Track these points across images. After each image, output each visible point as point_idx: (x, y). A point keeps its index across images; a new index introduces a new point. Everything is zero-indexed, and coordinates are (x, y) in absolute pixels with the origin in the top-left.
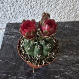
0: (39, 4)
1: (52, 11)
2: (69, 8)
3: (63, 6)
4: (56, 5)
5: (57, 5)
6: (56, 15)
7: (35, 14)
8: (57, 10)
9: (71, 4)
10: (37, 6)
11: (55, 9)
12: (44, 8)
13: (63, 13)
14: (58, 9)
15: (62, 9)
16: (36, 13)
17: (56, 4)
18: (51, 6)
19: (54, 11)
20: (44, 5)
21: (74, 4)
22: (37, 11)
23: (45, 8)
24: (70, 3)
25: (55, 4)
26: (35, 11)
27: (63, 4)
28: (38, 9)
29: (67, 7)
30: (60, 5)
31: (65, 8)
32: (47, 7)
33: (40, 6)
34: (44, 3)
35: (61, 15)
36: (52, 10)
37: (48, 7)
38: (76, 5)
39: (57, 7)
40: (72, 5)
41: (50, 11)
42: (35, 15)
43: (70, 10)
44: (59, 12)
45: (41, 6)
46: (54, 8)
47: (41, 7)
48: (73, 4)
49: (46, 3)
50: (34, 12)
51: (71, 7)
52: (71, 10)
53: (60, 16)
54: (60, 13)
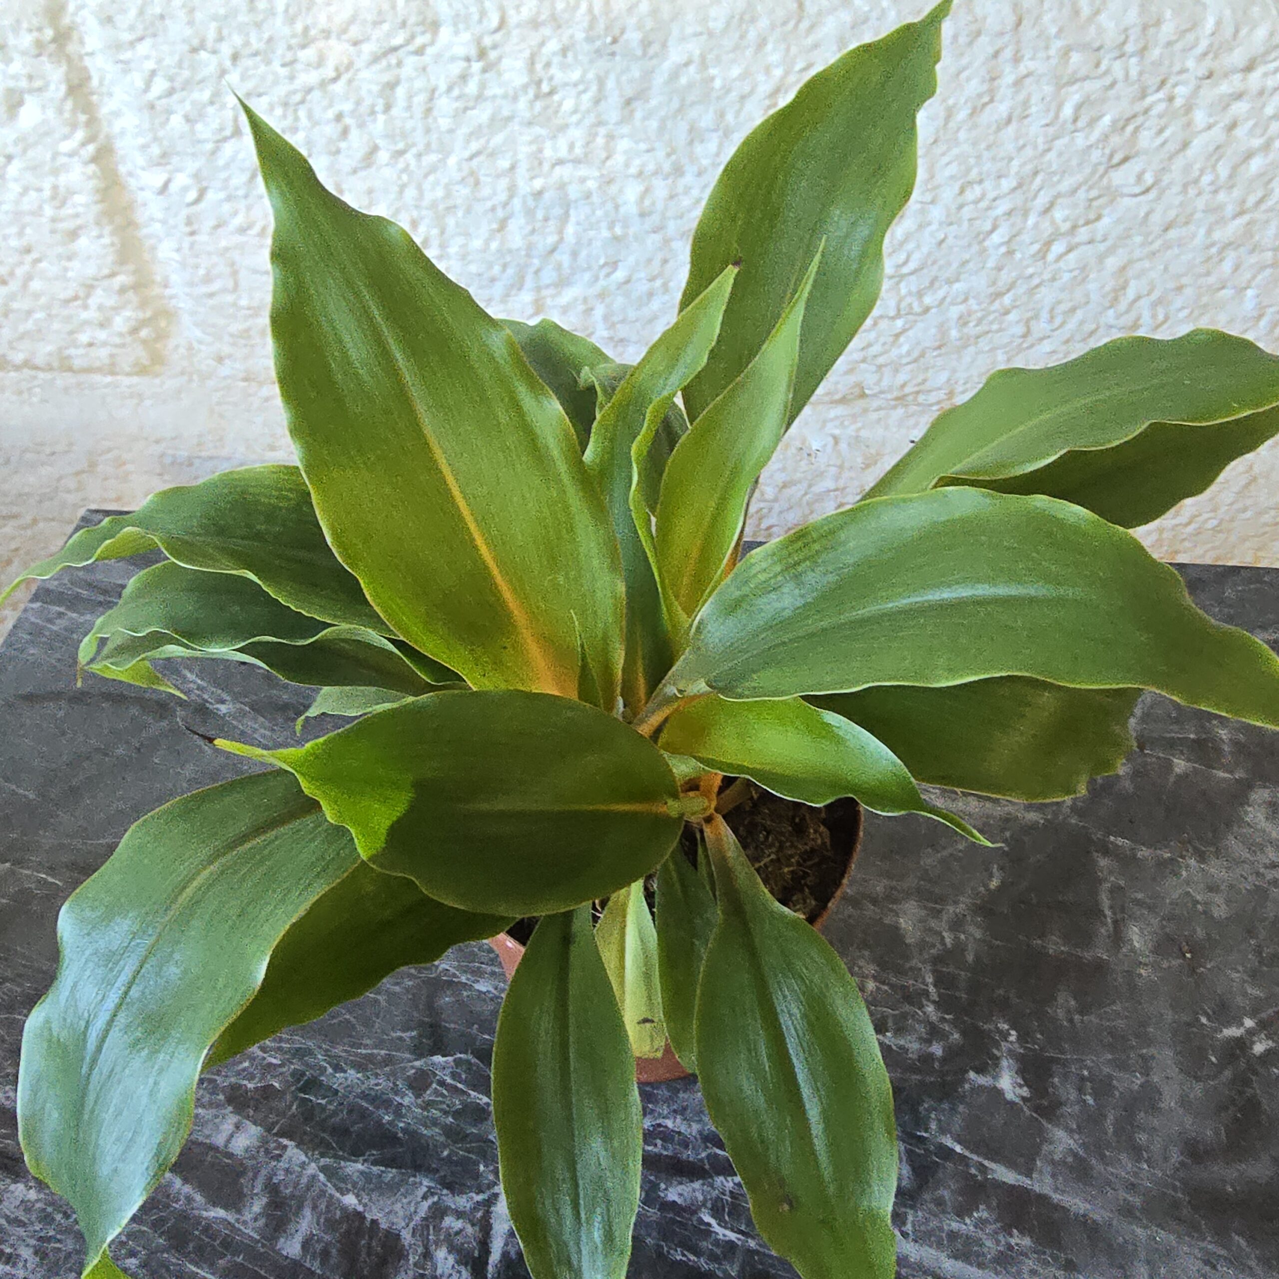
0: (948, 194)
1: (1051, 257)
2: (1209, 232)
3: (1147, 214)
4: (1091, 200)
5: (1101, 207)
6: (1092, 286)
7: (905, 270)
8: (1102, 247)
9: (1222, 197)
10: (933, 202)
11: (1083, 234)
12: (988, 226)
13: (1153, 275)
14: (1104, 240)
15: (1138, 239)
16: (912, 266)
17: (1094, 193)
18: (1047, 210)
19: (1070, 250)
20: (991, 195)
21: (1252, 200)
22: (925, 250)
23: (994, 228)
24: (1216, 192)
25: (1082, 194)
26: (910, 246)
27: (1152, 195)
28: (934, 227)
29: (1192, 227)
30: (1127, 201)
31: (1172, 234)
32: (1009, 213)
33: (953, 207)
34: (988, 185)
35: (1131, 293)
36: (1058, 248)
37: (1026, 213)
38: (1263, 207)
39: (1099, 218)
40: (1230, 210)
41: (1036, 247)
42: (902, 277)
43: (1214, 250)
44: (1112, 263)
45: (960, 207)
46: (1074, 227)
47: (967, 212)
48: (1244, 202)
49: (1006, 184)
50: (902, 257)
51: (1222, 221)
52: (1220, 252)
53: (1123, 306)
54: (1130, 273)
